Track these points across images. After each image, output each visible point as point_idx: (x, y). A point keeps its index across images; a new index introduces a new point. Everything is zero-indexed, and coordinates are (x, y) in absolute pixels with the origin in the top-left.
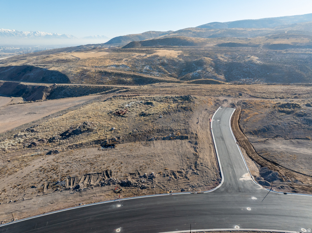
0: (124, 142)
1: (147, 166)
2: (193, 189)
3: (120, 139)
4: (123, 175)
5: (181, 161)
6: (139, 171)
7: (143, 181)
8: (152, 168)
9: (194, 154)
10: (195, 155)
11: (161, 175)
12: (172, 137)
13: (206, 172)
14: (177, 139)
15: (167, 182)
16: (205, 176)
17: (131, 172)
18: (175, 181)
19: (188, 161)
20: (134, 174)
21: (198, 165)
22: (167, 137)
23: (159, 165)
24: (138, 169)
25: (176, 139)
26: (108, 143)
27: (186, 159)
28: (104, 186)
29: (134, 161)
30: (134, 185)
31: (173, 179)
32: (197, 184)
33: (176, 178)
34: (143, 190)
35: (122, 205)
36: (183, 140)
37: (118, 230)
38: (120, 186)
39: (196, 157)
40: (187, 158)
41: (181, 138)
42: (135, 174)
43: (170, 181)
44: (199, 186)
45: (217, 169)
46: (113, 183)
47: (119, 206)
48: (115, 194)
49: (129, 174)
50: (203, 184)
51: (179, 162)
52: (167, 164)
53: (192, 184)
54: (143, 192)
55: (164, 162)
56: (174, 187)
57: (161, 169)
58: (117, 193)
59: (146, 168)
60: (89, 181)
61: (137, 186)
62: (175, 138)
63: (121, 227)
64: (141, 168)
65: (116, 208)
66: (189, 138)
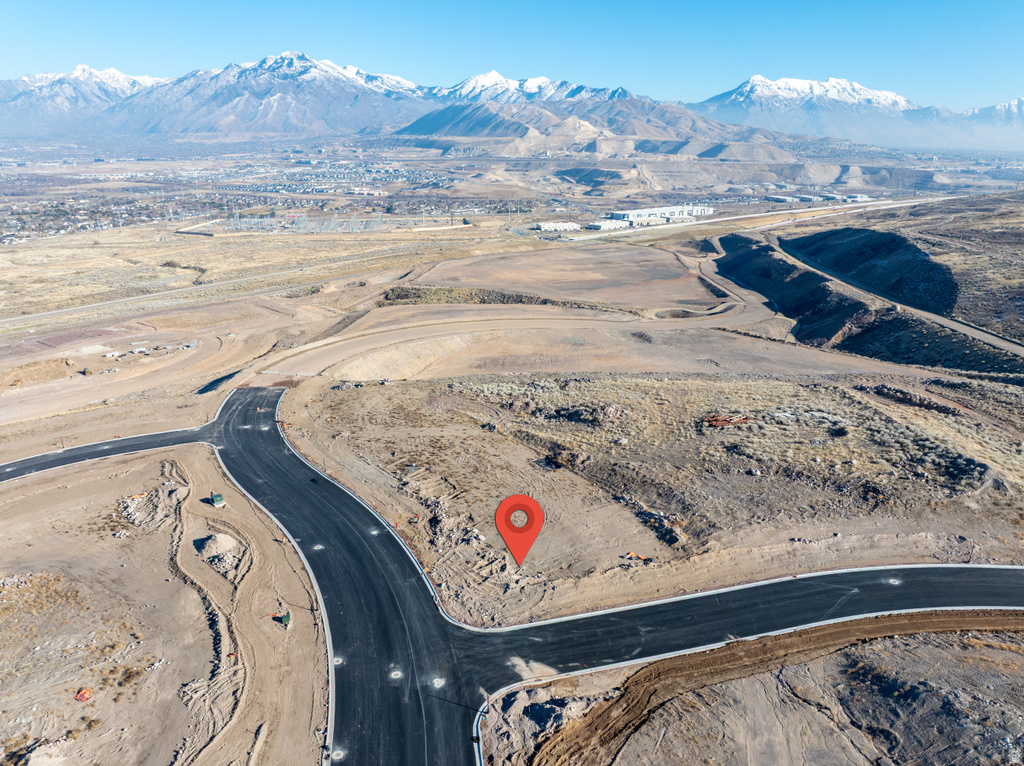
4: (460, 511)
6: (482, 523)
7: (451, 535)
9: (590, 569)
10: (590, 571)
12: (653, 520)
13: (521, 600)
14: (655, 531)
15: (460, 561)
17: (475, 516)
18: (470, 569)
21: (545, 584)
24: (488, 520)
25: (653, 529)
28: (422, 504)
30: (436, 530)
31: (474, 565)
32: (467, 599)
33: (481, 567)
34: (428, 543)
35: (378, 535)
38: (428, 518)
39: (581, 574)
40: (570, 566)
41: (663, 534)
43: (465, 564)
44: (463, 603)
47: (375, 533)
49: (469, 515)
50: (470, 606)
53: (464, 592)
54: (420, 546)
56: (447, 572)
58: (409, 522)
63: (325, 548)
65: (368, 532)
66: (676, 545)
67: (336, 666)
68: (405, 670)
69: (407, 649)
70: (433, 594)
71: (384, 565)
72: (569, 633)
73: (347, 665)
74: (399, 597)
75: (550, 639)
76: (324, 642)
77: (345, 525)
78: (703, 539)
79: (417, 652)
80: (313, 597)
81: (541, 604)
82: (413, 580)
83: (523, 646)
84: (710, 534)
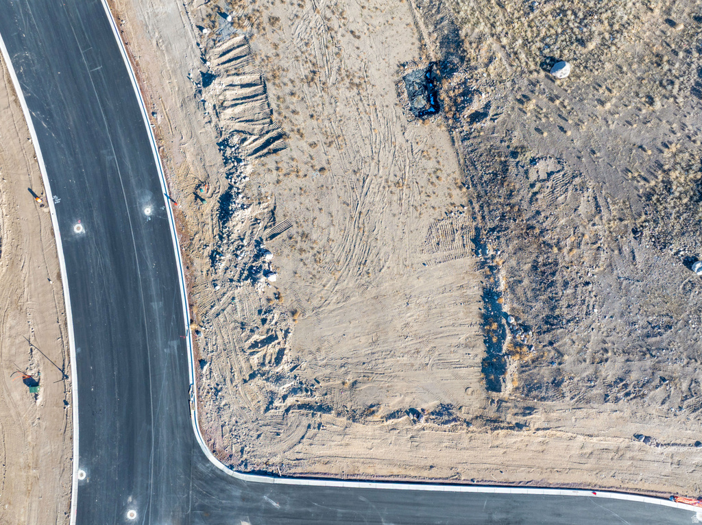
0: (458, 144)
1: (308, 256)
2: (208, 393)
3: (471, 123)
4: (263, 190)
5: (340, 362)
6: (284, 234)
7: (239, 252)
8: (302, 270)
9: (372, 406)
10: (370, 410)
11: (269, 300)
12: (495, 326)
13: (278, 434)
14: (489, 348)
15: (236, 321)
16: (257, 430)
17: (279, 212)
18: (241, 345)
19: (340, 382)
20: (274, 220)
21: (313, 415)
22: (498, 308)
23: (316, 290)
24: (293, 230)
25: (485, 342)
26: (446, 86)
27: (349, 377)
28: (220, 150)
29: (336, 207)
30: (224, 230)
31: (249, 337)
32: (225, 405)
33: (255, 345)
34: (208, 259)
35: (151, 217)
36: (482, 371)
37: (78, 228)
38: (220, 194)
39: (358, 412)
40: (355, 383)
41: (491, 364)
42: (274, 224)
43: (239, 329)
44: (219, 409)
45: (293, 471)
46: (231, 171)
47: (148, 211)
48: (191, 190)
49: (272, 207)
50: (225, 418)
51: (331, 355)
52: (321, 316)
53: (224, 390)
54: (197, 262)
55: (331, 307)
56: (216, 340)
57: (299, 301)
58: (195, 194)
59: (301, 250)
60: (237, 102)
61: (221, 238)
62: (490, 339)
63: (87, 233)
64: (299, 238)
65: (141, 206)
66: (494, 394)
67: (80, 482)
68: (140, 512)
69: (148, 478)
70: (191, 382)
71: (149, 299)
72: (310, 505)
73: (90, 485)
74: (154, 376)
75: (288, 508)
76: (71, 438)
77: (114, 172)
78: (530, 403)
79: (156, 489)
80: (66, 349)
81: (298, 448)
82: (175, 344)
83: (258, 509)
84: (543, 399)
